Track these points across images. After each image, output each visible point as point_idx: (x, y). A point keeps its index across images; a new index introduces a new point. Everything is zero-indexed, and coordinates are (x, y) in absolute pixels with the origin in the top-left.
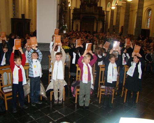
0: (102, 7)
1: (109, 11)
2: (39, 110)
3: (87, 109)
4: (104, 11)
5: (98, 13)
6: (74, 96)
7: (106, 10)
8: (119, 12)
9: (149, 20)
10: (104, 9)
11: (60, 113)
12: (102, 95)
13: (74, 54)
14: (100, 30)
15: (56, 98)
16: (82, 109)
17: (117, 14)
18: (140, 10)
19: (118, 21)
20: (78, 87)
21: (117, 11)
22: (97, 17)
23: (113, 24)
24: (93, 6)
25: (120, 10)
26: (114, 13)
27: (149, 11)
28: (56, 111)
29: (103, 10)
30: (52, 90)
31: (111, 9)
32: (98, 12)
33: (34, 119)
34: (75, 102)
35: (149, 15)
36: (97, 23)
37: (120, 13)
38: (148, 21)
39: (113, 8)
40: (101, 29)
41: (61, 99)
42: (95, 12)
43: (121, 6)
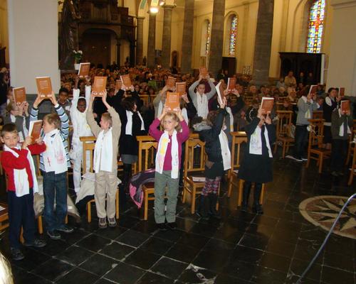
0: (128, 9)
1: (143, 18)
2: (75, 245)
3: (175, 228)
4: (132, 17)
5: (119, 21)
6: (139, 205)
7: (137, 15)
8: (169, 19)
9: (233, 37)
10: (132, 13)
11: (123, 244)
12: (197, 195)
13: (129, 115)
14: (125, 60)
15: (101, 214)
16: (165, 229)
17: (164, 25)
18: (219, 18)
19: (166, 39)
20: (151, 185)
21: (164, 17)
22: (118, 31)
23: (154, 46)
24: (109, 6)
25: (170, 16)
26: (157, 23)
27: (233, 19)
28: (113, 241)
29: (129, 14)
30: (92, 197)
31: (149, 12)
32: (119, 19)
33: (72, 265)
34: (143, 217)
35: (231, 26)
36: (119, 45)
37: (171, 22)
38: (230, 39)
39: (154, 10)
40: (127, 59)
41: (112, 216)
42: (112, 19)
43: (173, 7)
